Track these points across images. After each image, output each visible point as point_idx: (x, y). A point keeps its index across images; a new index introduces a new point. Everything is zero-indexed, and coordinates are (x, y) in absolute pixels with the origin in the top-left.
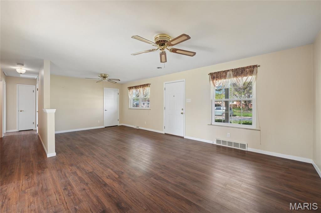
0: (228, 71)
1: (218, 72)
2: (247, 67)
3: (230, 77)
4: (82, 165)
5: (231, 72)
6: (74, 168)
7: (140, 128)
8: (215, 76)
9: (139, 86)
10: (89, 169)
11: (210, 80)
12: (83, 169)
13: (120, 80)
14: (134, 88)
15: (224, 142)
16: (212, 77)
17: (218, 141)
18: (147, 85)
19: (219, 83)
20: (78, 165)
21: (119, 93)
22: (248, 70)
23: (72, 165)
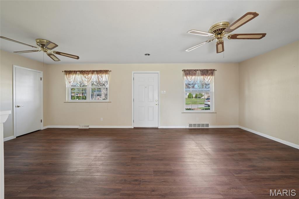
0: (198, 70)
1: (190, 70)
2: (210, 70)
3: (198, 75)
5: (199, 72)
7: (91, 127)
8: (188, 72)
9: (90, 71)
11: (183, 75)
13: (78, 58)
14: (78, 73)
15: (195, 125)
16: (186, 74)
17: (190, 125)
18: (106, 72)
19: (191, 79)
21: (42, 77)
22: (210, 71)
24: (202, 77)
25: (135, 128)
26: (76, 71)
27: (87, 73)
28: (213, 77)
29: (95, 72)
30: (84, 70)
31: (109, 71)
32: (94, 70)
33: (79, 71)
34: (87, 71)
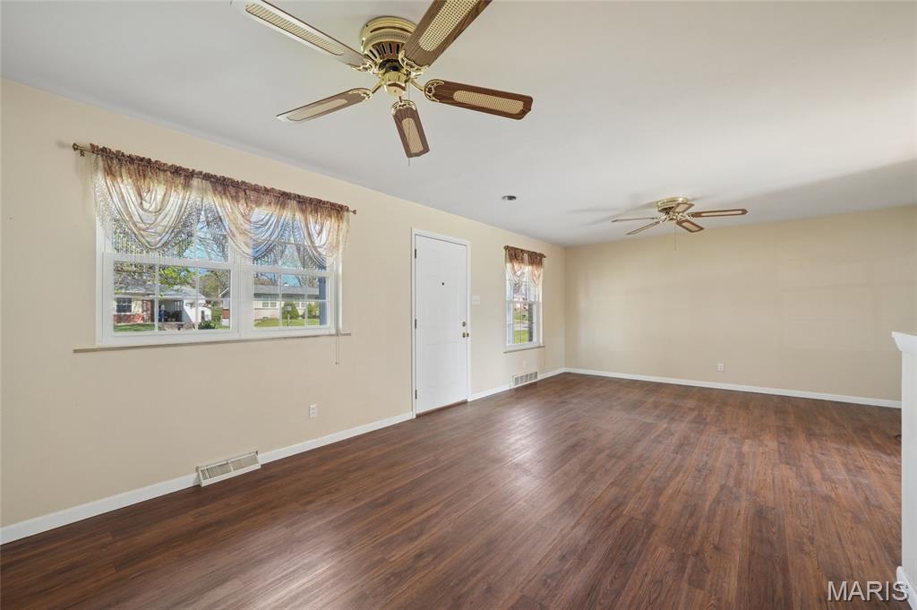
4: (794, 484)
6: (824, 489)
10: (784, 471)
12: (799, 476)
20: (808, 489)
23: (827, 499)
24: (530, 268)
25: (418, 416)
26: (186, 170)
27: (253, 195)
28: (542, 270)
29: (294, 203)
30: (238, 178)
31: (348, 210)
32: (287, 191)
33: (207, 177)
34: (256, 189)
